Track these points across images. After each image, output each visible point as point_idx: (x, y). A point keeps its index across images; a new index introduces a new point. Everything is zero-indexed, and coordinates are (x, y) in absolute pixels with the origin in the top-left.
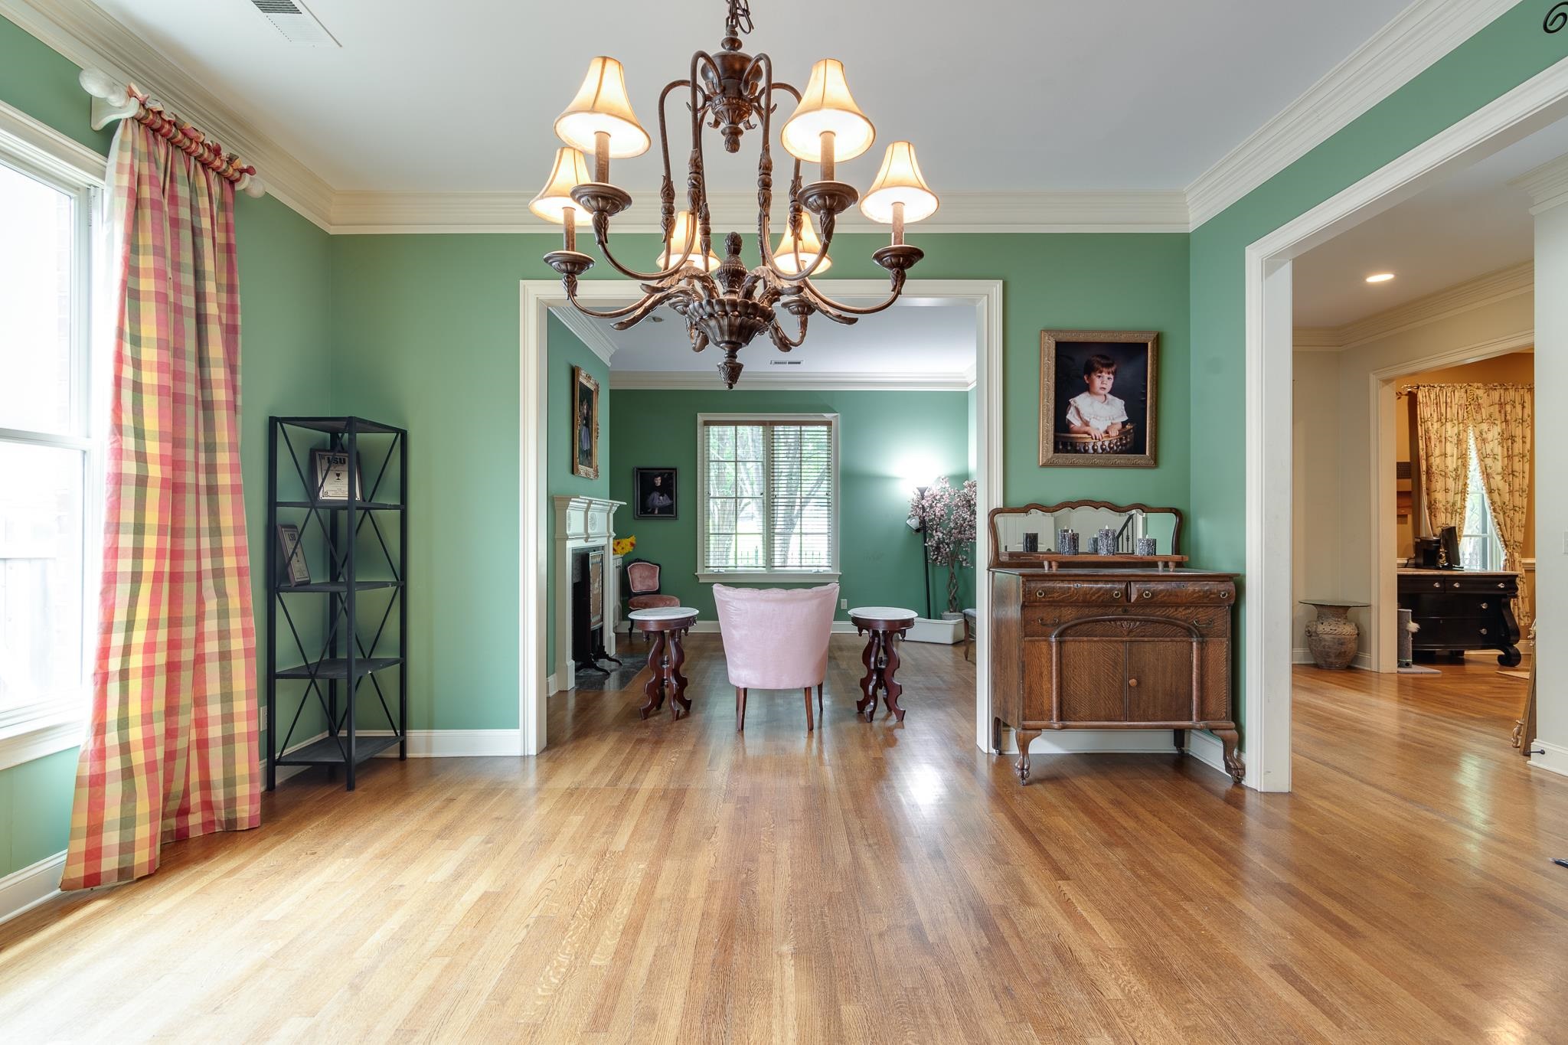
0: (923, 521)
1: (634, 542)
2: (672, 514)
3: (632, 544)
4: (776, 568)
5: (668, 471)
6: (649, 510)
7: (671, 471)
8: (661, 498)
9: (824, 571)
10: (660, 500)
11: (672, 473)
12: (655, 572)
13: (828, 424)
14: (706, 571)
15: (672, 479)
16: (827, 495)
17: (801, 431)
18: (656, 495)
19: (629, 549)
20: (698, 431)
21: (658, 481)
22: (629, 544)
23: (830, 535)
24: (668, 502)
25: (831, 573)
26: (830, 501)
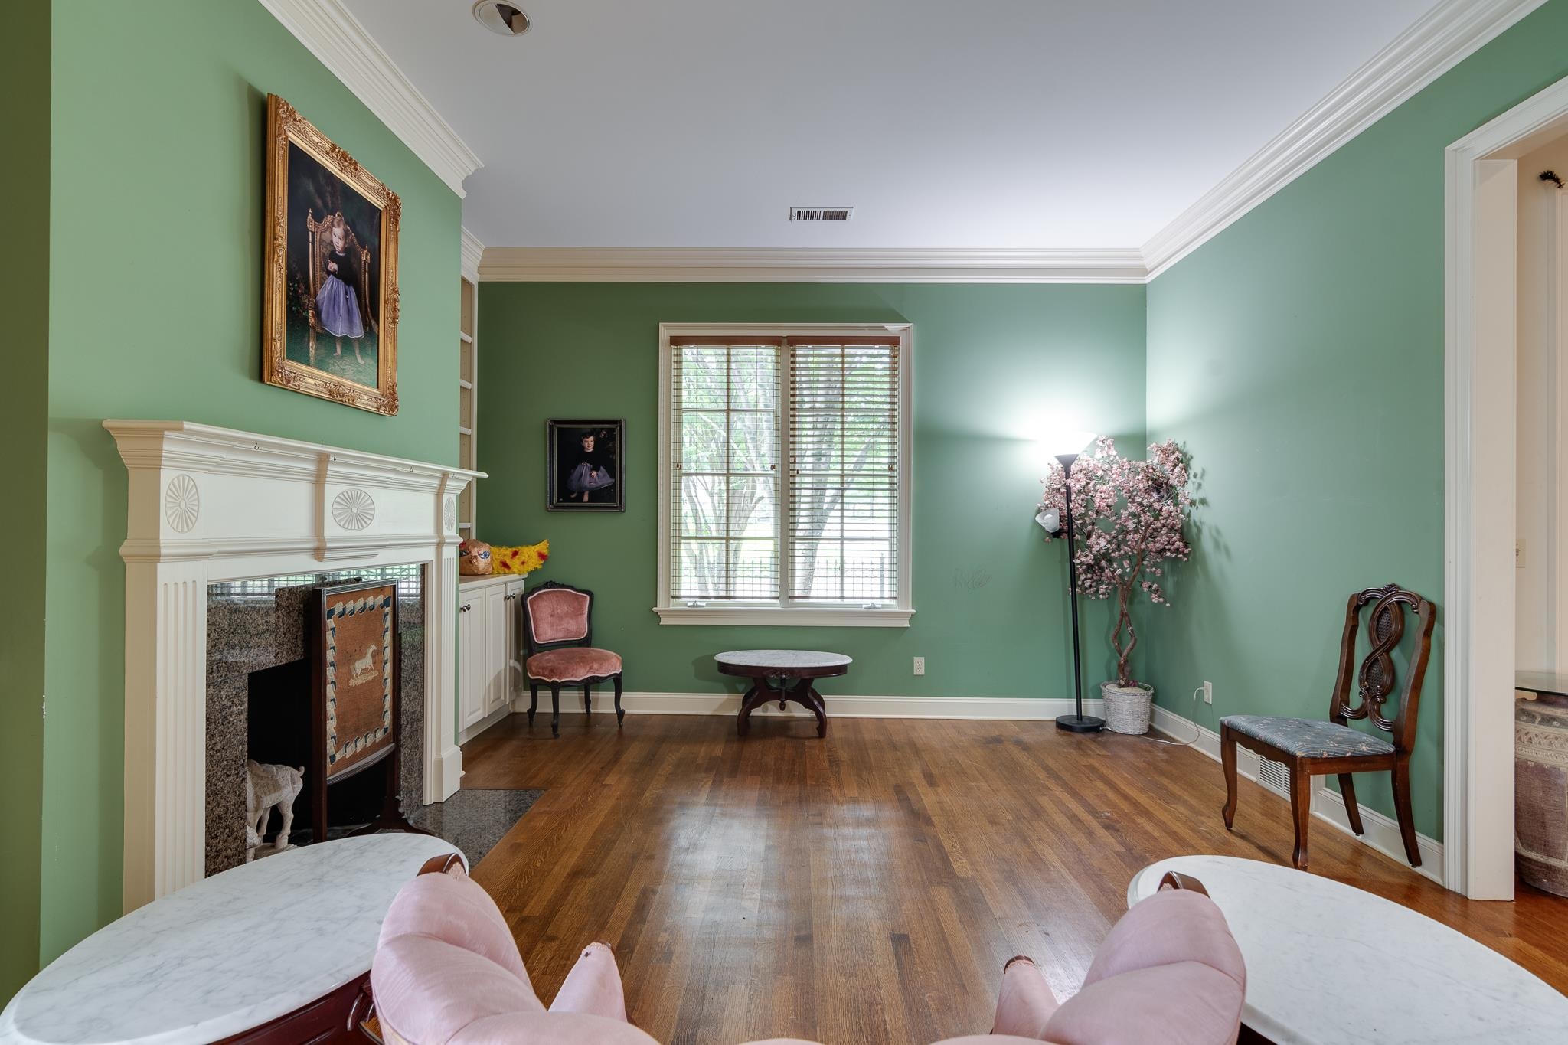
0: (1067, 519)
1: (545, 552)
2: (614, 501)
3: (542, 556)
4: (797, 600)
5: (607, 426)
6: (573, 496)
7: (614, 426)
8: (594, 473)
9: (883, 606)
10: (593, 477)
11: (614, 430)
12: (582, 606)
13: (893, 342)
14: (673, 605)
15: (614, 439)
16: (891, 469)
17: (843, 355)
18: (585, 468)
19: (535, 563)
20: (661, 355)
21: (590, 444)
22: (535, 556)
23: (895, 541)
24: (607, 481)
25: (897, 610)
26: (895, 480)
